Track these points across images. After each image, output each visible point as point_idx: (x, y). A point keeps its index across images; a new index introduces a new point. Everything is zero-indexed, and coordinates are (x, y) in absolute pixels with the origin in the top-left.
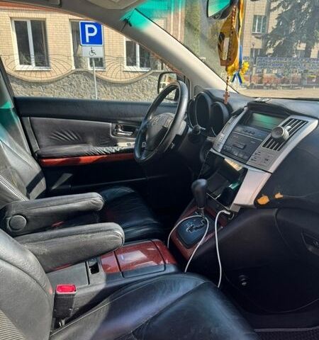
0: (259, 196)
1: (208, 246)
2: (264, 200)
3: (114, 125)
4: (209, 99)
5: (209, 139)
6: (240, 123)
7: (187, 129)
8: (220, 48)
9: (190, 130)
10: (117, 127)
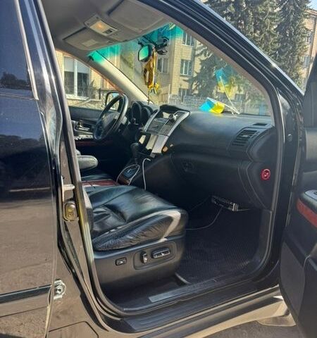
0: (163, 148)
1: (139, 176)
2: (166, 149)
3: (77, 123)
4: (140, 106)
5: (140, 128)
6: (156, 117)
7: (127, 122)
8: (145, 76)
9: (129, 123)
10: (79, 124)
